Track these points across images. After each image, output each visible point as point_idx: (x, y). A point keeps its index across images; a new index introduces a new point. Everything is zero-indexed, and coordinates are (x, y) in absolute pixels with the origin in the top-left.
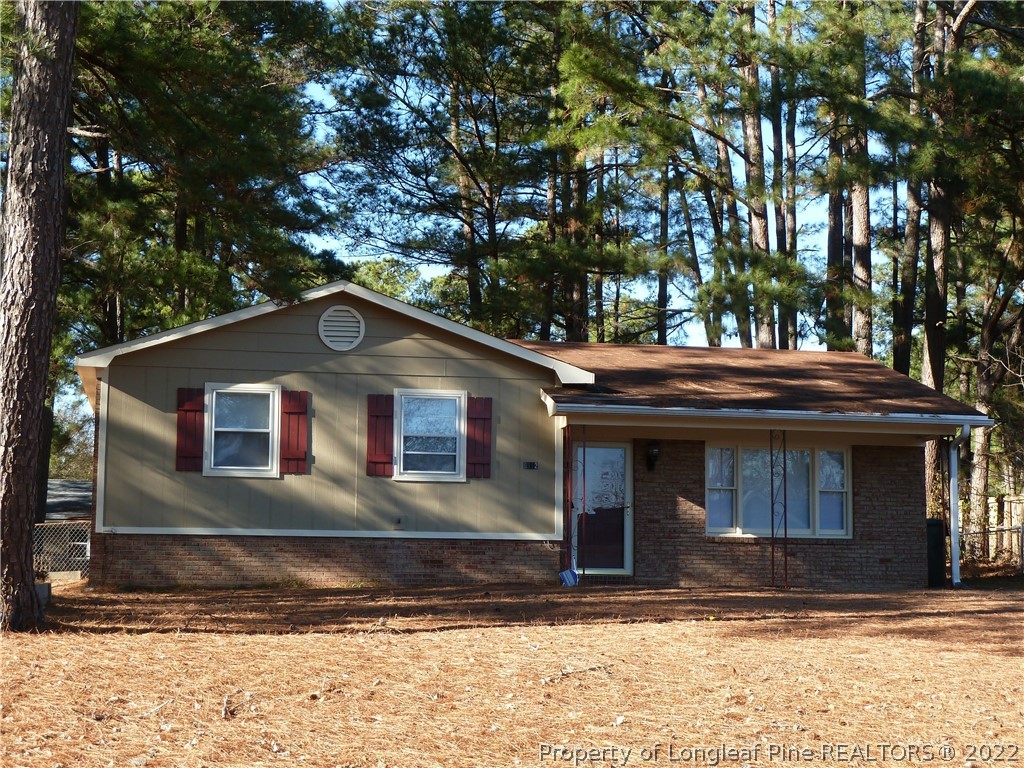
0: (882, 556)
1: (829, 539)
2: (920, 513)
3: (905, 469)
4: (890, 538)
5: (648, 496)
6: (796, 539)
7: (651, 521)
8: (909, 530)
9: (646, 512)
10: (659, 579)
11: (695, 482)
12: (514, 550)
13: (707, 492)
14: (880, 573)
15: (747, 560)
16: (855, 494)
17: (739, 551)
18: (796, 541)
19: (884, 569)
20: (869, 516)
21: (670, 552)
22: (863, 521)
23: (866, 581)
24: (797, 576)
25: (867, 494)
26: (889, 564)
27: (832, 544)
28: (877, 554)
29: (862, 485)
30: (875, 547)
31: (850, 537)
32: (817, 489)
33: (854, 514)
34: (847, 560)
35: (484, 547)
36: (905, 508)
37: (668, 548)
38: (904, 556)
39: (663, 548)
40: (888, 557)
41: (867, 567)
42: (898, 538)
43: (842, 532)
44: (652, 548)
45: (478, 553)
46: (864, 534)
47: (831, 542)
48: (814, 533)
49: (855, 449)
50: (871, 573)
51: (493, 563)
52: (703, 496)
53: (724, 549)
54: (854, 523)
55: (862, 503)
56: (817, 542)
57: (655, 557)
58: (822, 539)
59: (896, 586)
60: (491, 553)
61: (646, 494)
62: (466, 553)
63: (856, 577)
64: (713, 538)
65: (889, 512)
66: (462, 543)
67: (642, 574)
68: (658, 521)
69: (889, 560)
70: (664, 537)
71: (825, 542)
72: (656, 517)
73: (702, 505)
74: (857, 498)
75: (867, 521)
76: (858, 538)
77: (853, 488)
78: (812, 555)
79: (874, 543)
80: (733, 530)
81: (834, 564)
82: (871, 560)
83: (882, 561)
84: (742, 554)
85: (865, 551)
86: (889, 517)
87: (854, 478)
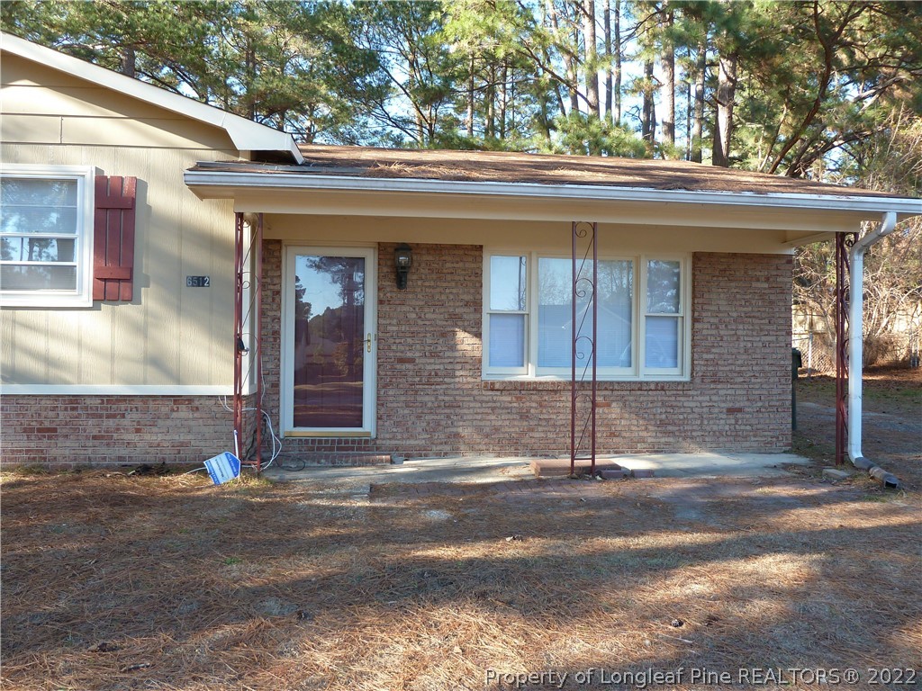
0: (731, 405)
1: (657, 383)
2: (783, 344)
3: (766, 285)
4: (742, 380)
5: (398, 325)
6: (612, 383)
7: (401, 361)
8: (767, 368)
9: (394, 347)
10: (412, 442)
11: (467, 304)
12: (173, 410)
13: (486, 319)
14: (727, 428)
15: (541, 413)
16: (695, 320)
17: (531, 401)
18: (610, 386)
19: (733, 422)
20: (714, 350)
21: (430, 405)
22: (705, 356)
23: (707, 439)
24: (612, 435)
25: (712, 320)
26: (739, 415)
27: (663, 389)
28: (724, 402)
29: (705, 307)
30: (721, 392)
31: (687, 378)
32: (644, 312)
33: (693, 347)
34: (682, 410)
35: (123, 406)
36: (764, 338)
37: (427, 399)
38: (760, 404)
39: (419, 399)
40: (737, 405)
41: (709, 419)
42: (753, 380)
43: (676, 371)
44: (403, 398)
45: (114, 416)
46: (706, 376)
47: (661, 387)
48: (637, 374)
49: (697, 257)
50: (715, 428)
51: (138, 431)
52: (479, 323)
53: (509, 399)
54: (693, 360)
55: (705, 332)
56: (641, 386)
57: (406, 411)
58: (647, 383)
59: (748, 444)
60: (135, 416)
61: (395, 322)
62: (94, 416)
63: (694, 434)
64: (493, 384)
65: (742, 345)
66: (88, 401)
67: (387, 436)
68: (412, 361)
69: (740, 410)
70: (420, 383)
71: (653, 387)
72: (409, 355)
73: (478, 335)
74: (698, 326)
75: (712, 356)
76: (698, 380)
77: (693, 311)
78: (633, 405)
79: (719, 386)
80: (522, 370)
81: (664, 416)
82: (716, 410)
83: (731, 411)
84: (534, 405)
85: (708, 398)
86: (742, 351)
87: (694, 297)
